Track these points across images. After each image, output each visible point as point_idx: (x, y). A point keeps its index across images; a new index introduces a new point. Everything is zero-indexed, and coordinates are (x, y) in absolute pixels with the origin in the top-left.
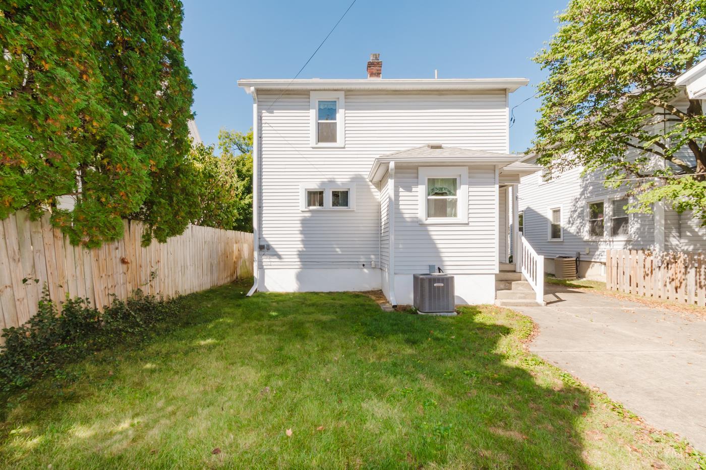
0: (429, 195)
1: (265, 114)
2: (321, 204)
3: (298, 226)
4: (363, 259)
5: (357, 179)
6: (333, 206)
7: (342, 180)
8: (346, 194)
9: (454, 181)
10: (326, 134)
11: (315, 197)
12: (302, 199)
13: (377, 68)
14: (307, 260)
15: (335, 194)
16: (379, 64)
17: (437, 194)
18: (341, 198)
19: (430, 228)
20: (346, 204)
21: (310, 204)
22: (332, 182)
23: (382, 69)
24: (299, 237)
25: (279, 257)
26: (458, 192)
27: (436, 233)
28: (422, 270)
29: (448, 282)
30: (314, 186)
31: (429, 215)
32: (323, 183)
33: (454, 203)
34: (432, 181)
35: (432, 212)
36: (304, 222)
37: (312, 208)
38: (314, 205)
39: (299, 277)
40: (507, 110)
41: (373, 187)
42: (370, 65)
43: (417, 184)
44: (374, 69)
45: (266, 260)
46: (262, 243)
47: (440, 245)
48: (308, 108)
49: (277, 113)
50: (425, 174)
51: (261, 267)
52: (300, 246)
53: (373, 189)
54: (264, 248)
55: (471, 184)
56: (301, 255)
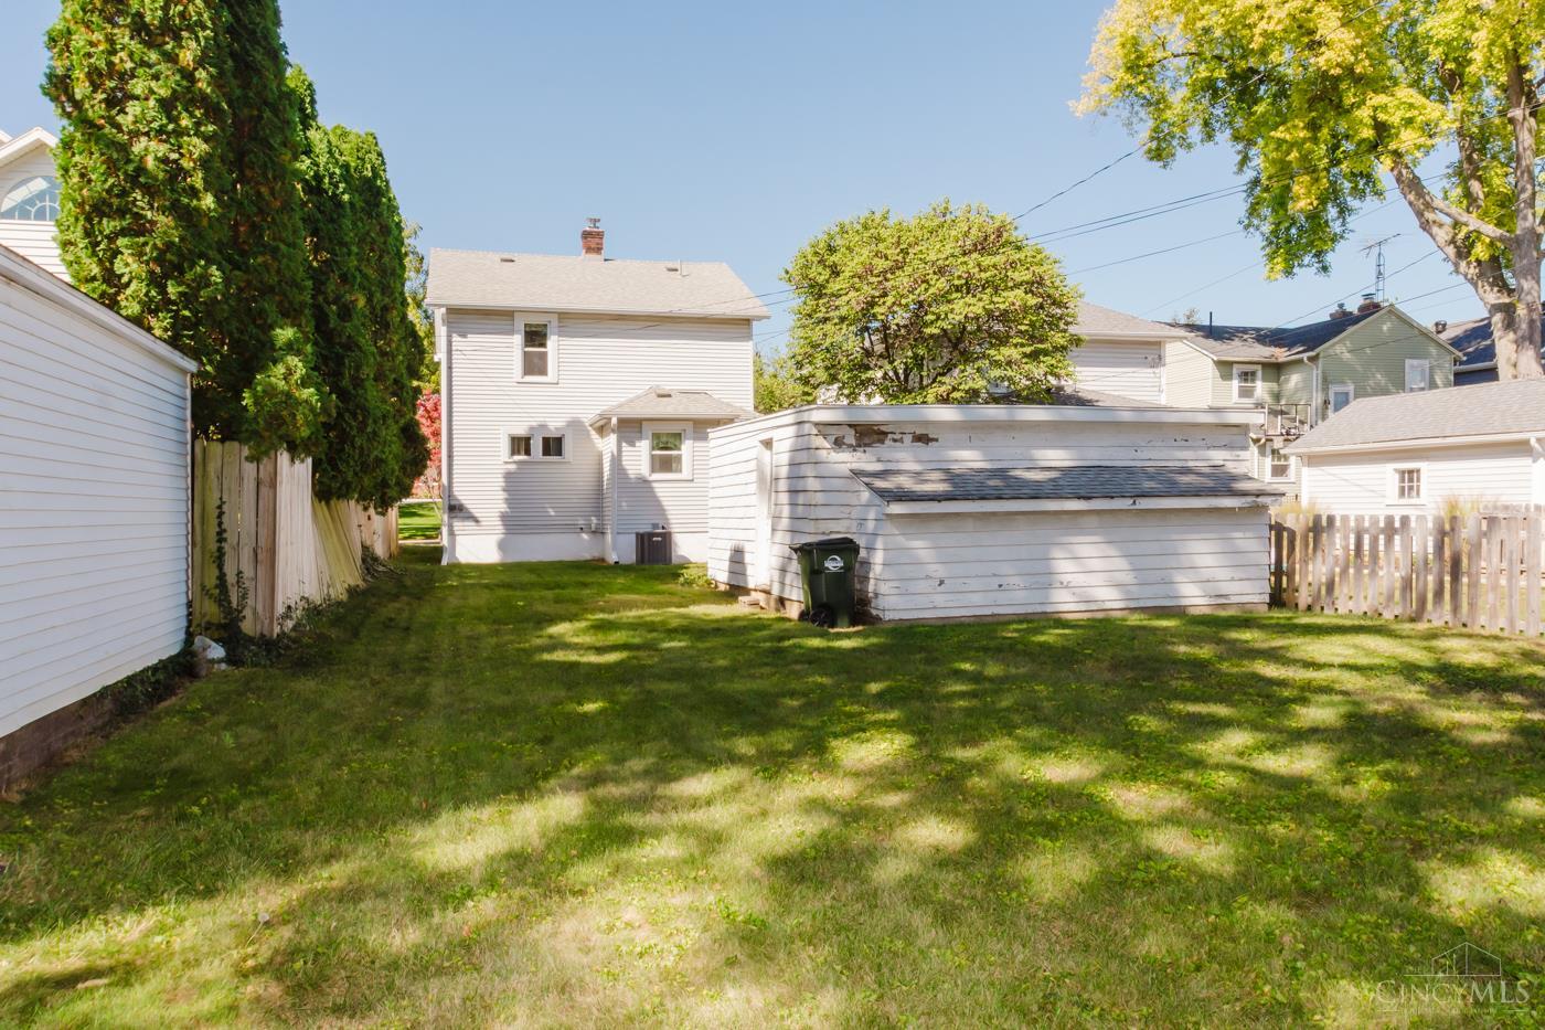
0: (653, 449)
1: (456, 338)
2: (528, 452)
3: (500, 482)
4: (581, 522)
5: (575, 424)
6: (544, 454)
7: (555, 424)
8: (559, 441)
9: (680, 434)
10: (534, 366)
11: (520, 444)
12: (504, 446)
13: (597, 240)
14: (514, 523)
15: (546, 441)
16: (600, 235)
17: (662, 449)
18: (553, 446)
19: (655, 485)
20: (559, 452)
21: (514, 452)
22: (543, 427)
23: (604, 241)
24: (503, 495)
25: (476, 521)
26: (683, 447)
27: (661, 491)
28: (646, 529)
29: (666, 537)
30: (521, 431)
31: (653, 470)
32: (532, 428)
33: (679, 458)
34: (656, 436)
35: (658, 466)
36: (508, 476)
37: (517, 458)
38: (519, 453)
39: (502, 546)
40: (751, 343)
41: (593, 432)
42: (586, 235)
43: (641, 438)
44: (593, 242)
45: (458, 525)
46: (453, 503)
47: (666, 503)
48: (511, 332)
49: (471, 337)
50: (648, 430)
51: (452, 534)
52: (503, 507)
53: (594, 435)
54: (455, 509)
55: (695, 439)
56: (504, 517)
